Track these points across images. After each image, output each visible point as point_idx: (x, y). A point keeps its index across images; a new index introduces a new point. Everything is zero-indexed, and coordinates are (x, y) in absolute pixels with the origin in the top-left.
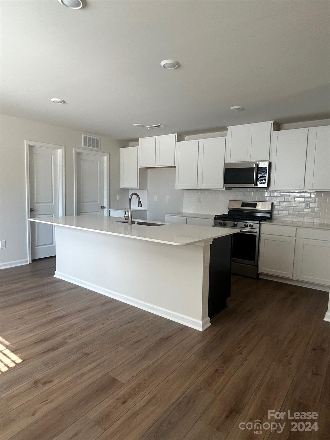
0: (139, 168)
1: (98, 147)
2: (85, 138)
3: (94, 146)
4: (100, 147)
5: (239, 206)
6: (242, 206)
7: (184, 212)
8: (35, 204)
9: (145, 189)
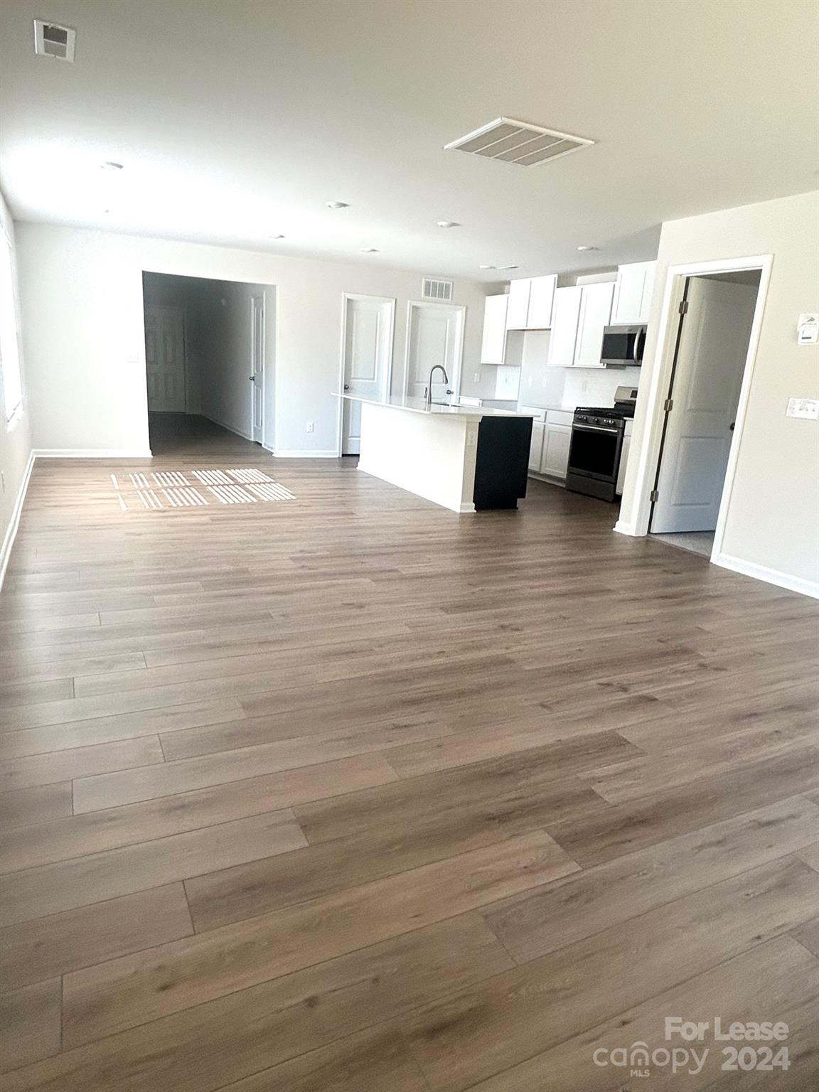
0: (508, 331)
1: (447, 296)
2: (428, 284)
3: (441, 296)
4: (450, 297)
8: (351, 380)
9: (518, 366)
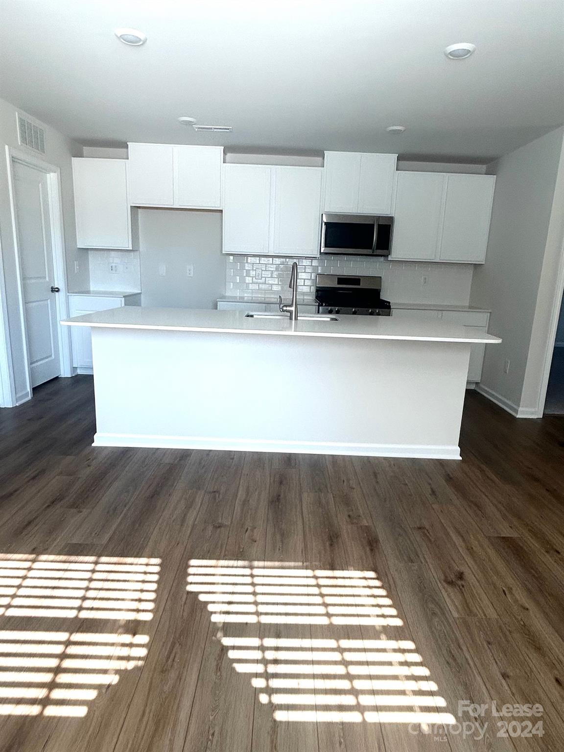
0: (131, 207)
1: (42, 149)
2: (22, 124)
3: (37, 146)
4: (46, 151)
5: (334, 284)
6: (338, 284)
7: (227, 294)
